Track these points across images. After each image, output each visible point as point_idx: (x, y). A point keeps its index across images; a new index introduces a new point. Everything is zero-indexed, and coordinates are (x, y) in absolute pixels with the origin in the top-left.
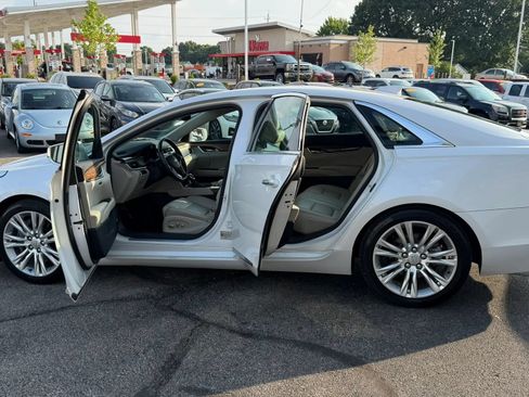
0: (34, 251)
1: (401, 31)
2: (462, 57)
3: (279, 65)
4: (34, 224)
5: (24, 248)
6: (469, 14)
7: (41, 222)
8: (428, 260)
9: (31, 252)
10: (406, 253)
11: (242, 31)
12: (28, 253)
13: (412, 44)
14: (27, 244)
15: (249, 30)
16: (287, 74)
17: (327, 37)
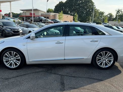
0: (12, 61)
1: (66, 13)
2: (80, 19)
3: (40, 19)
4: (12, 55)
5: (9, 61)
6: (81, 10)
7: (14, 54)
8: (107, 59)
9: (11, 62)
10: (103, 58)
11: (32, 10)
12: (10, 62)
13: (69, 16)
14: (10, 60)
15: (33, 10)
16: (43, 21)
17: (48, 13)
